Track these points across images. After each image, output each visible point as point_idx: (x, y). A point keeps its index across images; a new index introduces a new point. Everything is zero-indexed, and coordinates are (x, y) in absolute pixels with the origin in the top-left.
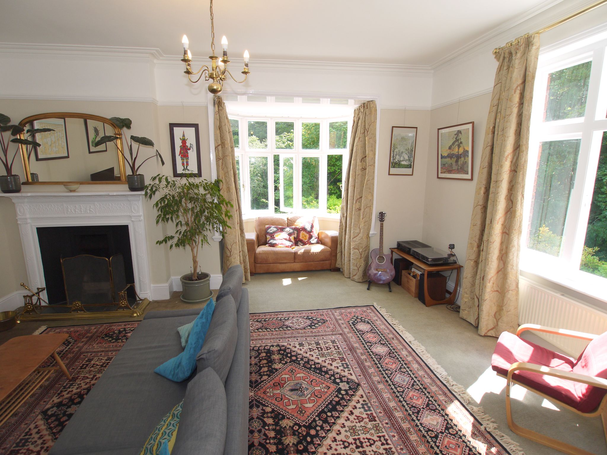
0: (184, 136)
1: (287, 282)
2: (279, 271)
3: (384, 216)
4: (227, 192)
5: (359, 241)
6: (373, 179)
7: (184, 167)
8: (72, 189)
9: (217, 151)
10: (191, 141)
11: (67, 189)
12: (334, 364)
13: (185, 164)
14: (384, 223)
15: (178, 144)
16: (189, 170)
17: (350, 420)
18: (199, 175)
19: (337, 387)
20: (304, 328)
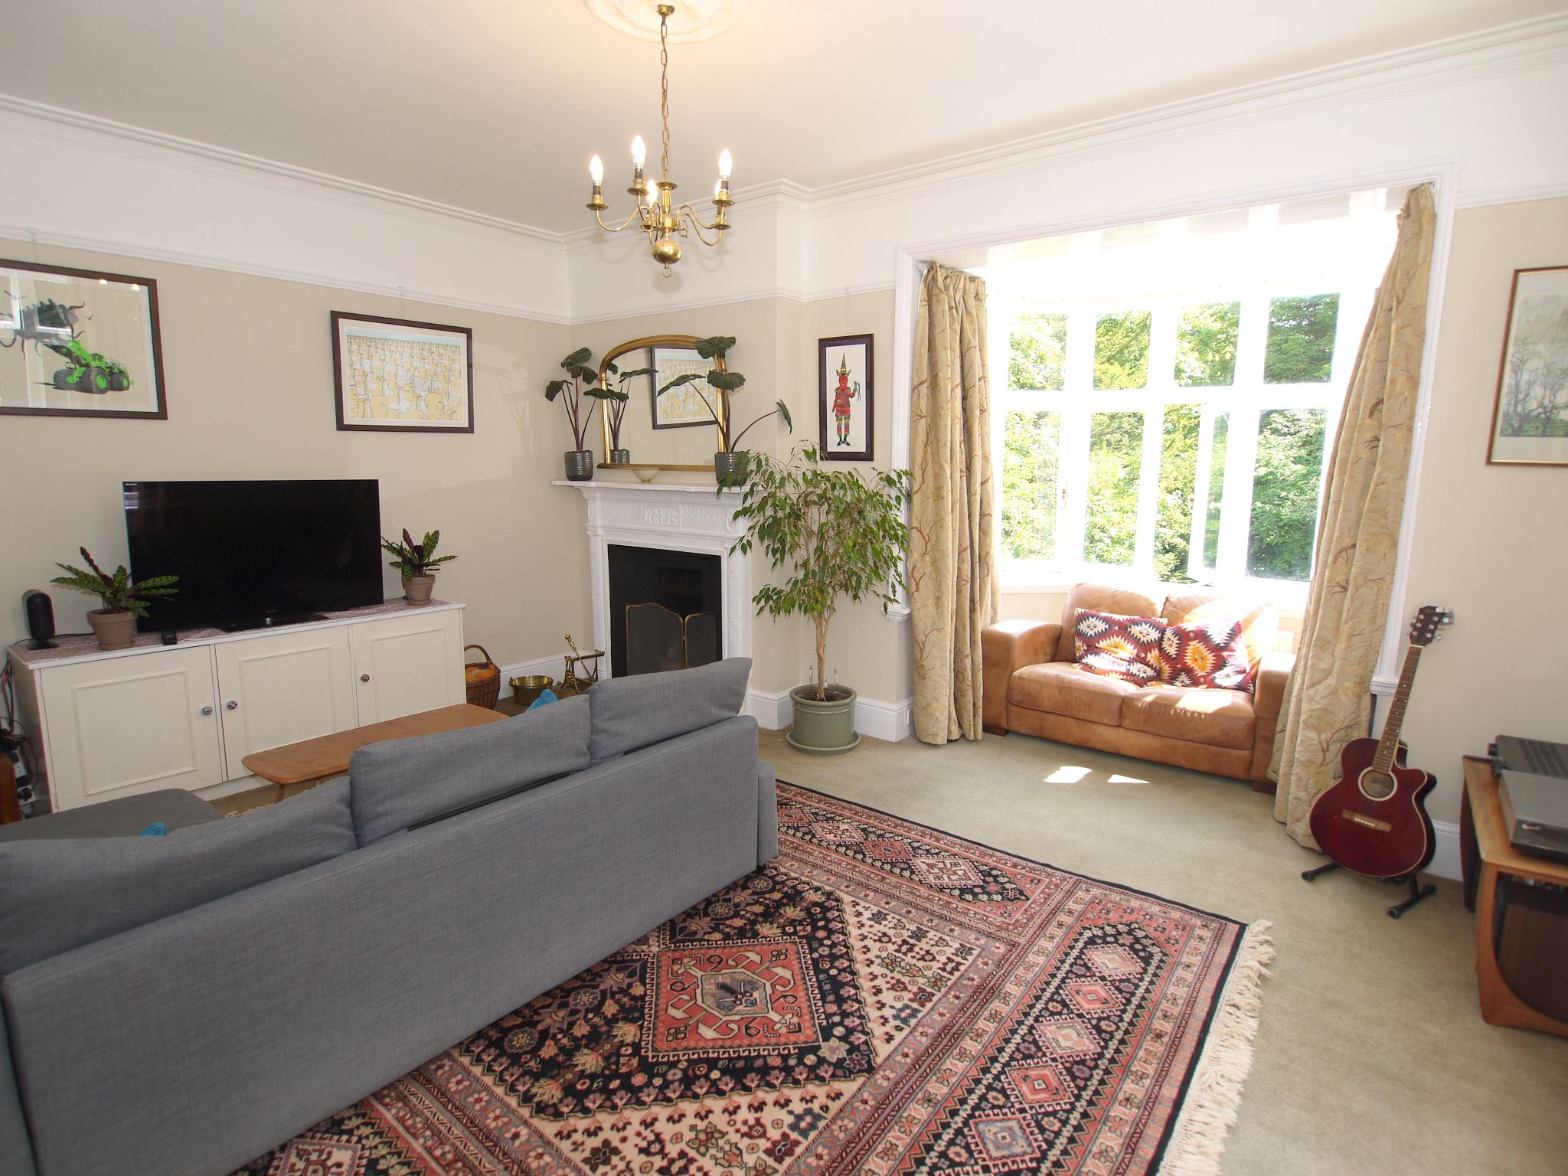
0: (844, 365)
1: (1071, 774)
2: (1070, 740)
3: (1436, 624)
4: (934, 501)
5: (1323, 702)
6: (1403, 476)
7: (840, 436)
8: (645, 478)
9: (915, 396)
10: (857, 375)
11: (637, 476)
12: (887, 997)
13: (843, 430)
14: (1426, 652)
15: (833, 382)
16: (848, 444)
17: (733, 1117)
18: (868, 456)
19: (817, 1040)
20: (941, 890)
